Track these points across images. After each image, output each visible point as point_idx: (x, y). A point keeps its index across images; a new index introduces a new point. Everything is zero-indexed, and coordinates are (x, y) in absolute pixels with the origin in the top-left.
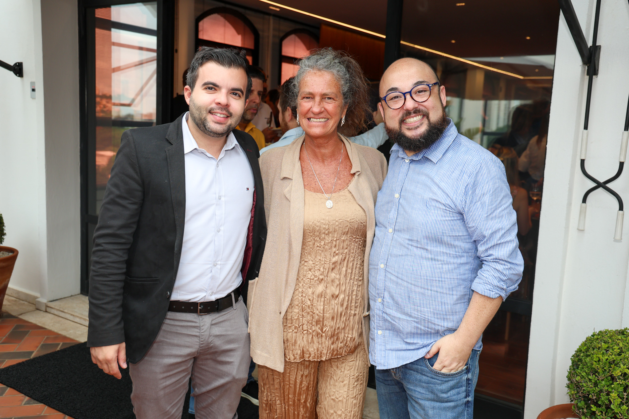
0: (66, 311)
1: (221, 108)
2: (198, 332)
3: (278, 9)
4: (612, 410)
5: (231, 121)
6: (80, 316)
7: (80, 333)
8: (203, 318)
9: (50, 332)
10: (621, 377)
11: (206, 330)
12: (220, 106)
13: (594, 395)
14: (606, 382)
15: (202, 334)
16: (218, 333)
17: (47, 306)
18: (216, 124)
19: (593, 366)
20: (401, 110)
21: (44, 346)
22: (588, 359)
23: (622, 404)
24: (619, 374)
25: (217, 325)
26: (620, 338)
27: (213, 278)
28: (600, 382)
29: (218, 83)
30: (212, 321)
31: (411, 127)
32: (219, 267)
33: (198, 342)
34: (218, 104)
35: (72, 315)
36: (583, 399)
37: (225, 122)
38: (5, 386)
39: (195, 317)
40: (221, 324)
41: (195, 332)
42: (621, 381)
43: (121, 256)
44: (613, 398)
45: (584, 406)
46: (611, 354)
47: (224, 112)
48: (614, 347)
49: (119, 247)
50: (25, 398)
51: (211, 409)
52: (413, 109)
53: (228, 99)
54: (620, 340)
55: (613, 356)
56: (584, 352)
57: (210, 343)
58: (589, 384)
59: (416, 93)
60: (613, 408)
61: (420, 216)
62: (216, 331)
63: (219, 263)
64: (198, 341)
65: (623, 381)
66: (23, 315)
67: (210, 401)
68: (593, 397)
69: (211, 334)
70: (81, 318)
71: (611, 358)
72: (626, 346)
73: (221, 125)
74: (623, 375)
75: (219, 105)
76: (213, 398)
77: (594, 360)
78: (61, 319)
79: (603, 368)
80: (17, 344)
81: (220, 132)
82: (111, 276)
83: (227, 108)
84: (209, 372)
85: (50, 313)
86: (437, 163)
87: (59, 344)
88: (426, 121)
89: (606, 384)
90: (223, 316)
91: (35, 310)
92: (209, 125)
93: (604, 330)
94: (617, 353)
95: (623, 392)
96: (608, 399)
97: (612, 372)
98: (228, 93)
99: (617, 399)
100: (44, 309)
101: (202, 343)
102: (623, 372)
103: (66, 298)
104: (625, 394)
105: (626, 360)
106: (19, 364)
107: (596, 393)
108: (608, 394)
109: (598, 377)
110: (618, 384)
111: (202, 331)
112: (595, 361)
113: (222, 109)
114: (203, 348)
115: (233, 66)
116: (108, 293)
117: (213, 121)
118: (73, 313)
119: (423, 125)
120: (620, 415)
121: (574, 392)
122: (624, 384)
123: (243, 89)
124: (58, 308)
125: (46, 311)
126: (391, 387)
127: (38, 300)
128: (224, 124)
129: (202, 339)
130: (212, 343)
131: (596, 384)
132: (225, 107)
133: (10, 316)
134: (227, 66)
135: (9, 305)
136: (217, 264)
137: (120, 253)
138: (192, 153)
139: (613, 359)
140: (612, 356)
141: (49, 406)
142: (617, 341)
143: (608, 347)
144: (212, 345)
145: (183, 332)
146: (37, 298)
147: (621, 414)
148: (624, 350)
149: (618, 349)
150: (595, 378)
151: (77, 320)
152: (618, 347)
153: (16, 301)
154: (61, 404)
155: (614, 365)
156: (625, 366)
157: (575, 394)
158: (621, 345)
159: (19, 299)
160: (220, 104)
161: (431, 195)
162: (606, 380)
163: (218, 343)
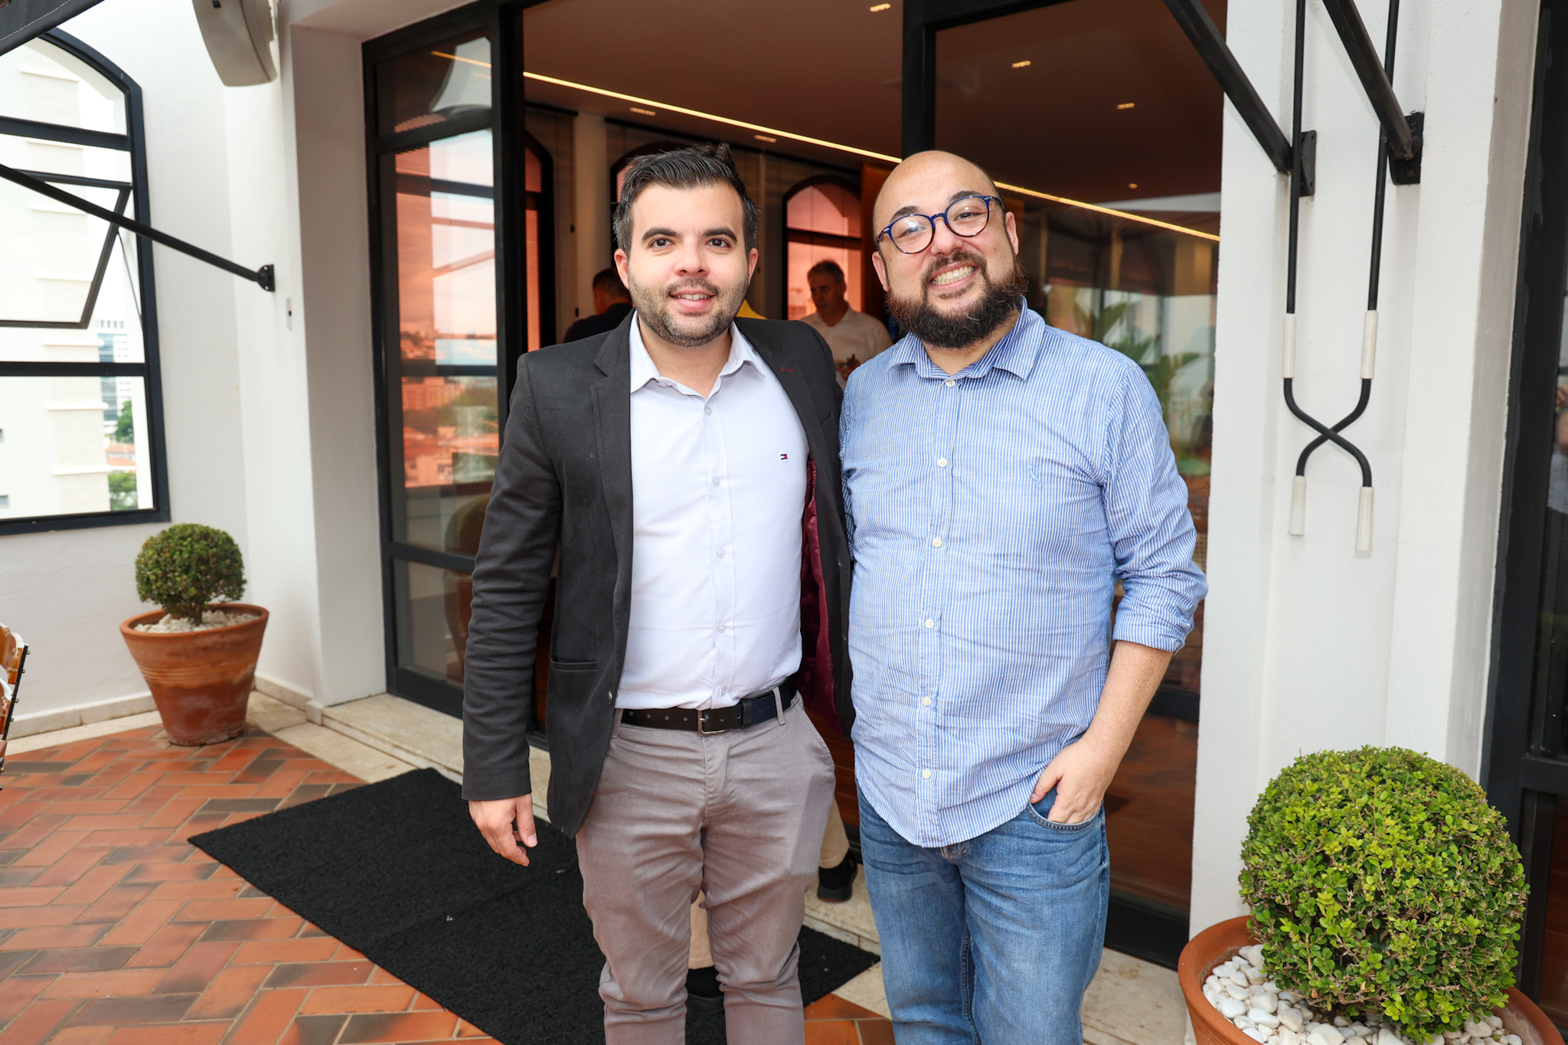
0: (352, 724)
1: (689, 279)
2: (701, 773)
3: (773, 140)
4: (1324, 929)
5: (720, 304)
6: (375, 733)
7: (372, 765)
8: (711, 743)
9: (321, 763)
10: (1342, 857)
11: (719, 768)
12: (686, 277)
13: (1286, 896)
14: (1311, 867)
15: (711, 776)
16: (745, 776)
17: (324, 716)
18: (687, 318)
19: (1285, 833)
20: (925, 255)
21: (303, 789)
22: (1276, 817)
23: (1342, 915)
24: (1336, 850)
25: (743, 758)
26: (1348, 769)
27: (719, 658)
28: (1297, 869)
29: (673, 228)
30: (730, 748)
31: (948, 293)
32: (730, 632)
33: (702, 794)
34: (682, 273)
35: (363, 732)
36: (1267, 905)
37: (707, 309)
38: (216, 862)
39: (694, 740)
40: (753, 756)
41: (692, 771)
42: (1341, 864)
43: (517, 618)
44: (1325, 903)
45: (1269, 921)
46: (1323, 805)
47: (699, 288)
48: (1331, 790)
49: (513, 598)
50: (244, 885)
51: (742, 937)
52: (952, 251)
53: (700, 258)
54: (1346, 773)
55: (1328, 810)
56: (1270, 803)
57: (729, 796)
58: (1276, 871)
59: (955, 220)
60: (1325, 926)
61: (1022, 499)
62: (742, 770)
63: (730, 624)
64: (703, 792)
65: (1345, 864)
66: (282, 731)
67: (739, 920)
68: (1284, 902)
69: (729, 778)
70: (377, 738)
71: (1323, 814)
72: (1357, 786)
73: (698, 318)
74: (1346, 851)
75: (686, 274)
76: (746, 914)
77: (1288, 818)
78: (345, 739)
79: (1304, 837)
80: (257, 785)
81: (699, 333)
82: (495, 659)
83: (702, 279)
84: (733, 859)
85: (328, 728)
86: (1028, 378)
87: (330, 786)
88: (980, 280)
89: (1310, 873)
90: (755, 739)
91: (304, 723)
92: (673, 323)
93: (1321, 752)
94: (1335, 802)
95: (1347, 890)
96: (1316, 905)
97: (1322, 847)
98: (699, 243)
99: (1332, 905)
100: (318, 720)
101: (711, 796)
102: (1346, 845)
103: (360, 701)
104: (1351, 893)
105: (1353, 818)
106: (250, 822)
107: (1290, 892)
108: (1314, 895)
109: (1294, 857)
110: (1336, 872)
111: (710, 771)
112: (1289, 822)
113: (692, 283)
114: (715, 807)
115: (698, 182)
116: (493, 693)
117: (681, 313)
118: (363, 729)
119: (973, 288)
120: (1339, 940)
121: (1248, 891)
122: (1347, 871)
123: (732, 229)
124: (340, 719)
125: (323, 725)
126: (915, 876)
127: (309, 703)
128: (705, 313)
129: (710, 787)
130: (733, 797)
131: (1289, 873)
132: (697, 277)
133: (259, 733)
134: (685, 186)
135: (264, 713)
136: (725, 627)
137: (515, 611)
138: (648, 388)
139: (1326, 817)
140: (1326, 810)
141: (281, 901)
142: (1338, 774)
143: (1319, 790)
144: (733, 800)
145: (670, 772)
146: (308, 699)
147: (1341, 938)
148: (1351, 795)
149: (1340, 793)
150: (1288, 858)
151: (371, 741)
152: (1339, 790)
153: (277, 705)
154: (303, 898)
155: (1326, 829)
156: (1351, 832)
157: (1251, 894)
158: (1346, 784)
159: (284, 702)
160: (685, 271)
161: (1037, 452)
162: (1310, 864)
163: (747, 796)
